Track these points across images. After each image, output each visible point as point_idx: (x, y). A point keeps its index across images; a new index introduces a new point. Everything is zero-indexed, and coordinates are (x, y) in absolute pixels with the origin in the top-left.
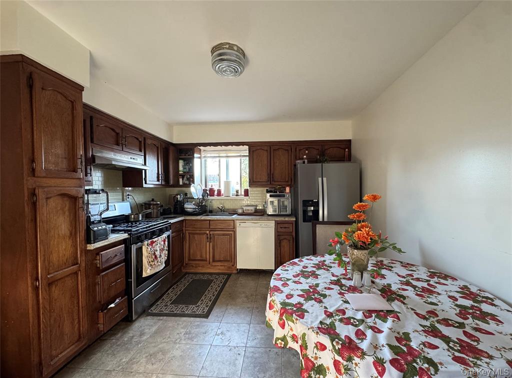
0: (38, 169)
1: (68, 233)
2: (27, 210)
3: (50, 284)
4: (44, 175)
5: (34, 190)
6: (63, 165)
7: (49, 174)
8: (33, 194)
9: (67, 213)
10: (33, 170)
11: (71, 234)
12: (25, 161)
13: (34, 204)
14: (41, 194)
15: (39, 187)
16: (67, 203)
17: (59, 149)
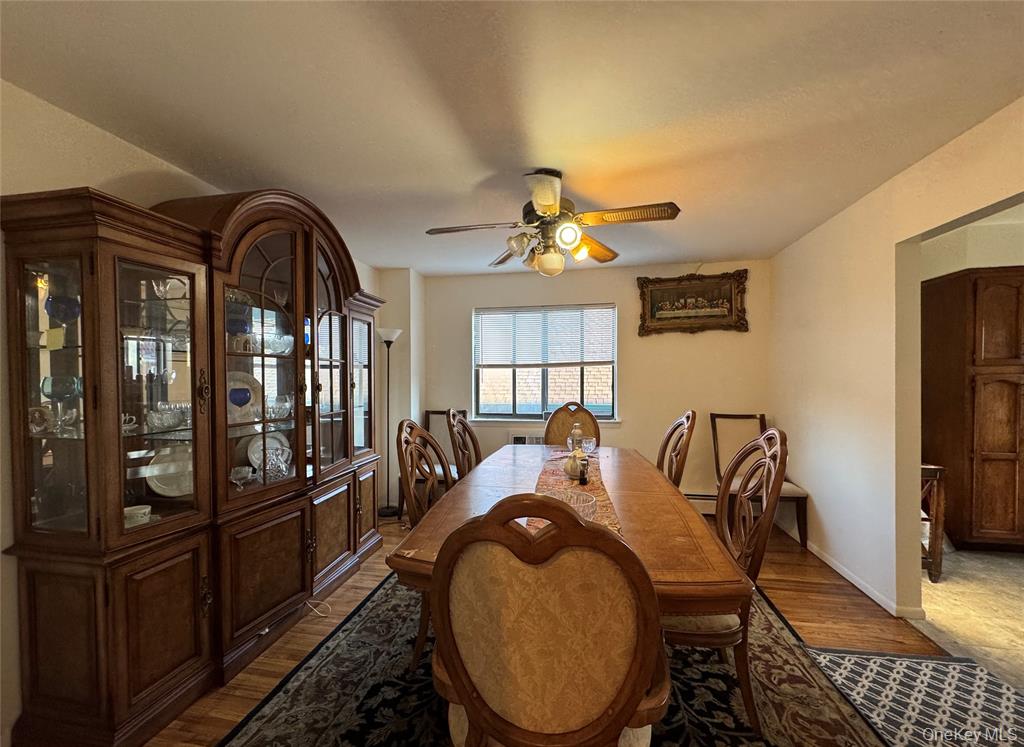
0: (977, 360)
1: (1005, 419)
2: (967, 394)
3: (984, 460)
4: (983, 363)
5: (974, 376)
6: (1003, 352)
7: (988, 363)
8: (973, 380)
9: (1005, 399)
10: (974, 361)
11: (1009, 421)
12: (968, 353)
13: (973, 389)
14: (979, 381)
15: (977, 374)
16: (1006, 390)
17: (1001, 336)
